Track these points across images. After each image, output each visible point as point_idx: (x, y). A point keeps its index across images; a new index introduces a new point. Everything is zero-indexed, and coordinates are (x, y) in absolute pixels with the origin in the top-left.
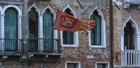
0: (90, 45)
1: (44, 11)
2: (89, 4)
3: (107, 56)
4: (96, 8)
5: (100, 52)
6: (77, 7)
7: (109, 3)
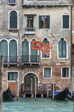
0: (58, 57)
1: (31, 40)
2: (58, 35)
3: (69, 64)
4: (62, 37)
5: (64, 61)
6: (51, 37)
7: (70, 34)
